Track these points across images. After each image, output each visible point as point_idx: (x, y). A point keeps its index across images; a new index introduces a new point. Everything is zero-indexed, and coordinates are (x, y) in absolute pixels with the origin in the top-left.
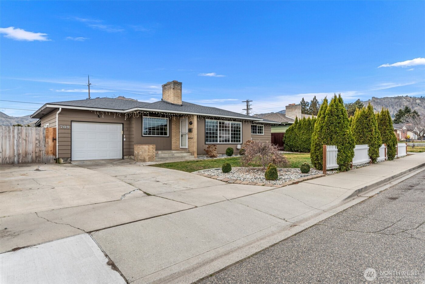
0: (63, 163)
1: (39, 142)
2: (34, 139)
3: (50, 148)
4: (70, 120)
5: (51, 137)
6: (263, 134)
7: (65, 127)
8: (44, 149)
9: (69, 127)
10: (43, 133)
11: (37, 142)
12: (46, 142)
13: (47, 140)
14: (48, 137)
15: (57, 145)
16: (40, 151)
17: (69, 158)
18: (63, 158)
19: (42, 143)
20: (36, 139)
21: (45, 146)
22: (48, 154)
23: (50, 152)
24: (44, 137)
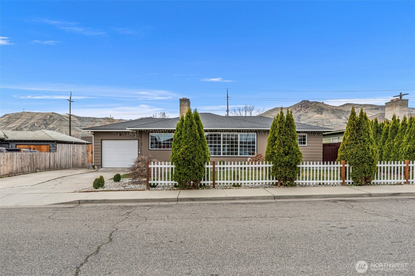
0: (96, 168)
1: (84, 154)
2: (81, 153)
3: (90, 159)
4: (101, 139)
5: (90, 151)
6: (306, 145)
7: (97, 144)
8: (87, 159)
9: (100, 144)
10: (86, 149)
11: (83, 154)
12: (88, 155)
13: (88, 153)
14: (89, 151)
15: (93, 156)
16: (84, 160)
17: (100, 165)
18: (97, 165)
19: (86, 155)
20: (82, 153)
21: (87, 157)
22: (89, 162)
23: (90, 161)
24: (86, 151)
